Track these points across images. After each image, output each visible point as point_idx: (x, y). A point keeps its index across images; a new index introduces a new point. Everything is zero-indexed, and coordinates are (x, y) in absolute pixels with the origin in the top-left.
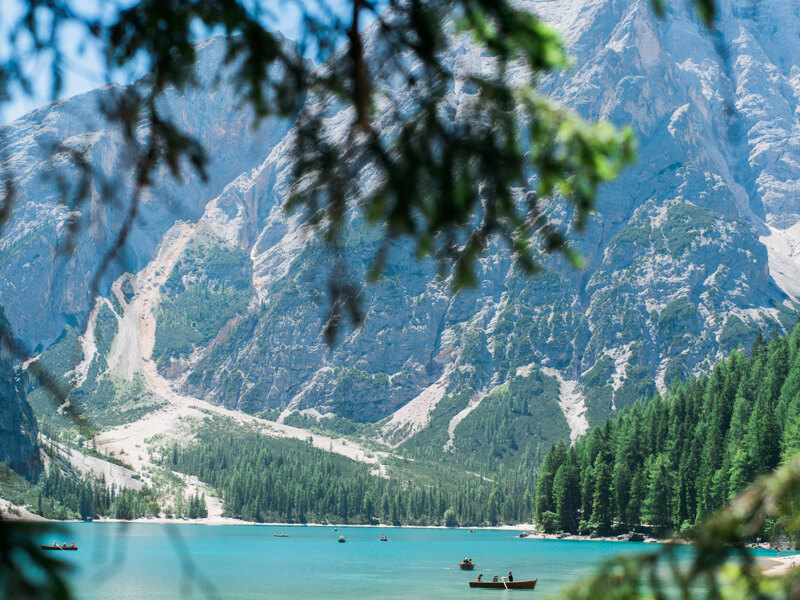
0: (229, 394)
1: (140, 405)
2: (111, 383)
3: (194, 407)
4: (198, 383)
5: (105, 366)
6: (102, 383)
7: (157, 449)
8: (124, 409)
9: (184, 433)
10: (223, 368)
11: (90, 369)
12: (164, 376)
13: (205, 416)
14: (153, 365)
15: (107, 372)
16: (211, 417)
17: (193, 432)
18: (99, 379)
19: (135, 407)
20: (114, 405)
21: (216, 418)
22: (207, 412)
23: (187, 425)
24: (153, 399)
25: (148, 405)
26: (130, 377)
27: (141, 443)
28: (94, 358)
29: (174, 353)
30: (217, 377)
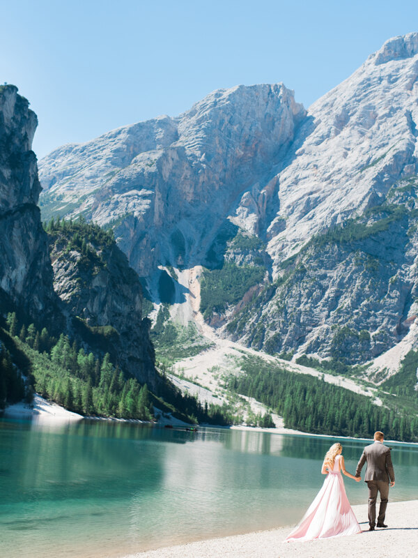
0: (256, 339)
1: (195, 344)
2: (173, 328)
3: (233, 348)
4: (235, 330)
5: (168, 315)
6: (168, 327)
7: (219, 376)
8: (185, 347)
9: (232, 366)
10: (252, 320)
11: (158, 317)
12: (209, 324)
13: (243, 354)
14: (200, 317)
15: (170, 319)
16: (246, 356)
17: (238, 366)
18: (165, 324)
19: (193, 345)
20: (178, 343)
21: (251, 357)
22: (242, 352)
23: (232, 360)
24: (203, 340)
25: (201, 344)
26: (186, 324)
27: (206, 372)
28: (161, 309)
29: (214, 308)
30: (248, 327)
